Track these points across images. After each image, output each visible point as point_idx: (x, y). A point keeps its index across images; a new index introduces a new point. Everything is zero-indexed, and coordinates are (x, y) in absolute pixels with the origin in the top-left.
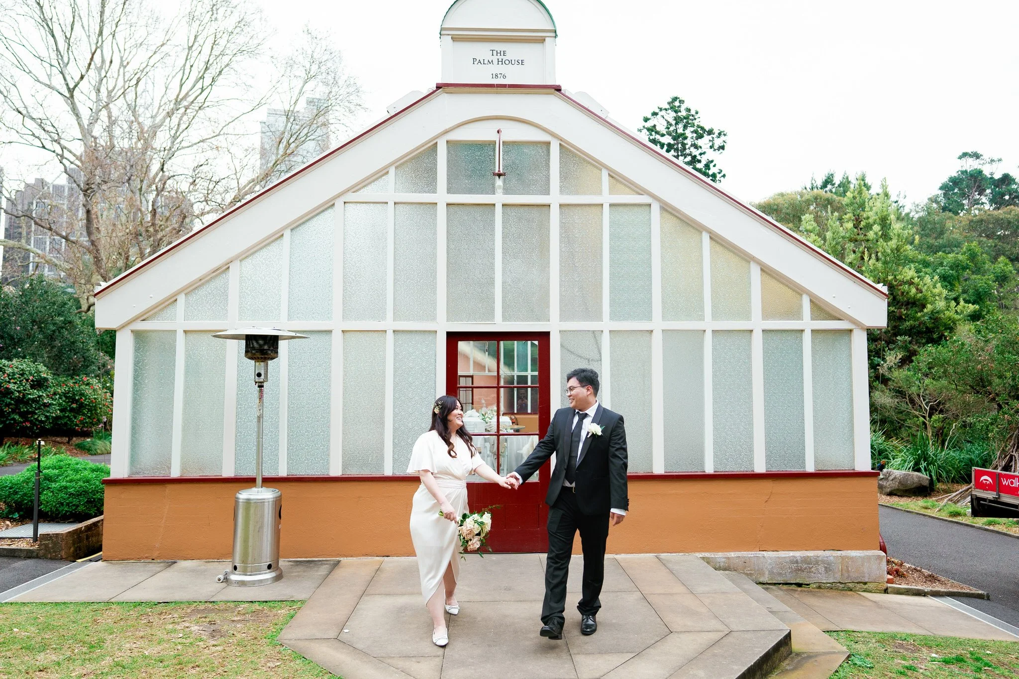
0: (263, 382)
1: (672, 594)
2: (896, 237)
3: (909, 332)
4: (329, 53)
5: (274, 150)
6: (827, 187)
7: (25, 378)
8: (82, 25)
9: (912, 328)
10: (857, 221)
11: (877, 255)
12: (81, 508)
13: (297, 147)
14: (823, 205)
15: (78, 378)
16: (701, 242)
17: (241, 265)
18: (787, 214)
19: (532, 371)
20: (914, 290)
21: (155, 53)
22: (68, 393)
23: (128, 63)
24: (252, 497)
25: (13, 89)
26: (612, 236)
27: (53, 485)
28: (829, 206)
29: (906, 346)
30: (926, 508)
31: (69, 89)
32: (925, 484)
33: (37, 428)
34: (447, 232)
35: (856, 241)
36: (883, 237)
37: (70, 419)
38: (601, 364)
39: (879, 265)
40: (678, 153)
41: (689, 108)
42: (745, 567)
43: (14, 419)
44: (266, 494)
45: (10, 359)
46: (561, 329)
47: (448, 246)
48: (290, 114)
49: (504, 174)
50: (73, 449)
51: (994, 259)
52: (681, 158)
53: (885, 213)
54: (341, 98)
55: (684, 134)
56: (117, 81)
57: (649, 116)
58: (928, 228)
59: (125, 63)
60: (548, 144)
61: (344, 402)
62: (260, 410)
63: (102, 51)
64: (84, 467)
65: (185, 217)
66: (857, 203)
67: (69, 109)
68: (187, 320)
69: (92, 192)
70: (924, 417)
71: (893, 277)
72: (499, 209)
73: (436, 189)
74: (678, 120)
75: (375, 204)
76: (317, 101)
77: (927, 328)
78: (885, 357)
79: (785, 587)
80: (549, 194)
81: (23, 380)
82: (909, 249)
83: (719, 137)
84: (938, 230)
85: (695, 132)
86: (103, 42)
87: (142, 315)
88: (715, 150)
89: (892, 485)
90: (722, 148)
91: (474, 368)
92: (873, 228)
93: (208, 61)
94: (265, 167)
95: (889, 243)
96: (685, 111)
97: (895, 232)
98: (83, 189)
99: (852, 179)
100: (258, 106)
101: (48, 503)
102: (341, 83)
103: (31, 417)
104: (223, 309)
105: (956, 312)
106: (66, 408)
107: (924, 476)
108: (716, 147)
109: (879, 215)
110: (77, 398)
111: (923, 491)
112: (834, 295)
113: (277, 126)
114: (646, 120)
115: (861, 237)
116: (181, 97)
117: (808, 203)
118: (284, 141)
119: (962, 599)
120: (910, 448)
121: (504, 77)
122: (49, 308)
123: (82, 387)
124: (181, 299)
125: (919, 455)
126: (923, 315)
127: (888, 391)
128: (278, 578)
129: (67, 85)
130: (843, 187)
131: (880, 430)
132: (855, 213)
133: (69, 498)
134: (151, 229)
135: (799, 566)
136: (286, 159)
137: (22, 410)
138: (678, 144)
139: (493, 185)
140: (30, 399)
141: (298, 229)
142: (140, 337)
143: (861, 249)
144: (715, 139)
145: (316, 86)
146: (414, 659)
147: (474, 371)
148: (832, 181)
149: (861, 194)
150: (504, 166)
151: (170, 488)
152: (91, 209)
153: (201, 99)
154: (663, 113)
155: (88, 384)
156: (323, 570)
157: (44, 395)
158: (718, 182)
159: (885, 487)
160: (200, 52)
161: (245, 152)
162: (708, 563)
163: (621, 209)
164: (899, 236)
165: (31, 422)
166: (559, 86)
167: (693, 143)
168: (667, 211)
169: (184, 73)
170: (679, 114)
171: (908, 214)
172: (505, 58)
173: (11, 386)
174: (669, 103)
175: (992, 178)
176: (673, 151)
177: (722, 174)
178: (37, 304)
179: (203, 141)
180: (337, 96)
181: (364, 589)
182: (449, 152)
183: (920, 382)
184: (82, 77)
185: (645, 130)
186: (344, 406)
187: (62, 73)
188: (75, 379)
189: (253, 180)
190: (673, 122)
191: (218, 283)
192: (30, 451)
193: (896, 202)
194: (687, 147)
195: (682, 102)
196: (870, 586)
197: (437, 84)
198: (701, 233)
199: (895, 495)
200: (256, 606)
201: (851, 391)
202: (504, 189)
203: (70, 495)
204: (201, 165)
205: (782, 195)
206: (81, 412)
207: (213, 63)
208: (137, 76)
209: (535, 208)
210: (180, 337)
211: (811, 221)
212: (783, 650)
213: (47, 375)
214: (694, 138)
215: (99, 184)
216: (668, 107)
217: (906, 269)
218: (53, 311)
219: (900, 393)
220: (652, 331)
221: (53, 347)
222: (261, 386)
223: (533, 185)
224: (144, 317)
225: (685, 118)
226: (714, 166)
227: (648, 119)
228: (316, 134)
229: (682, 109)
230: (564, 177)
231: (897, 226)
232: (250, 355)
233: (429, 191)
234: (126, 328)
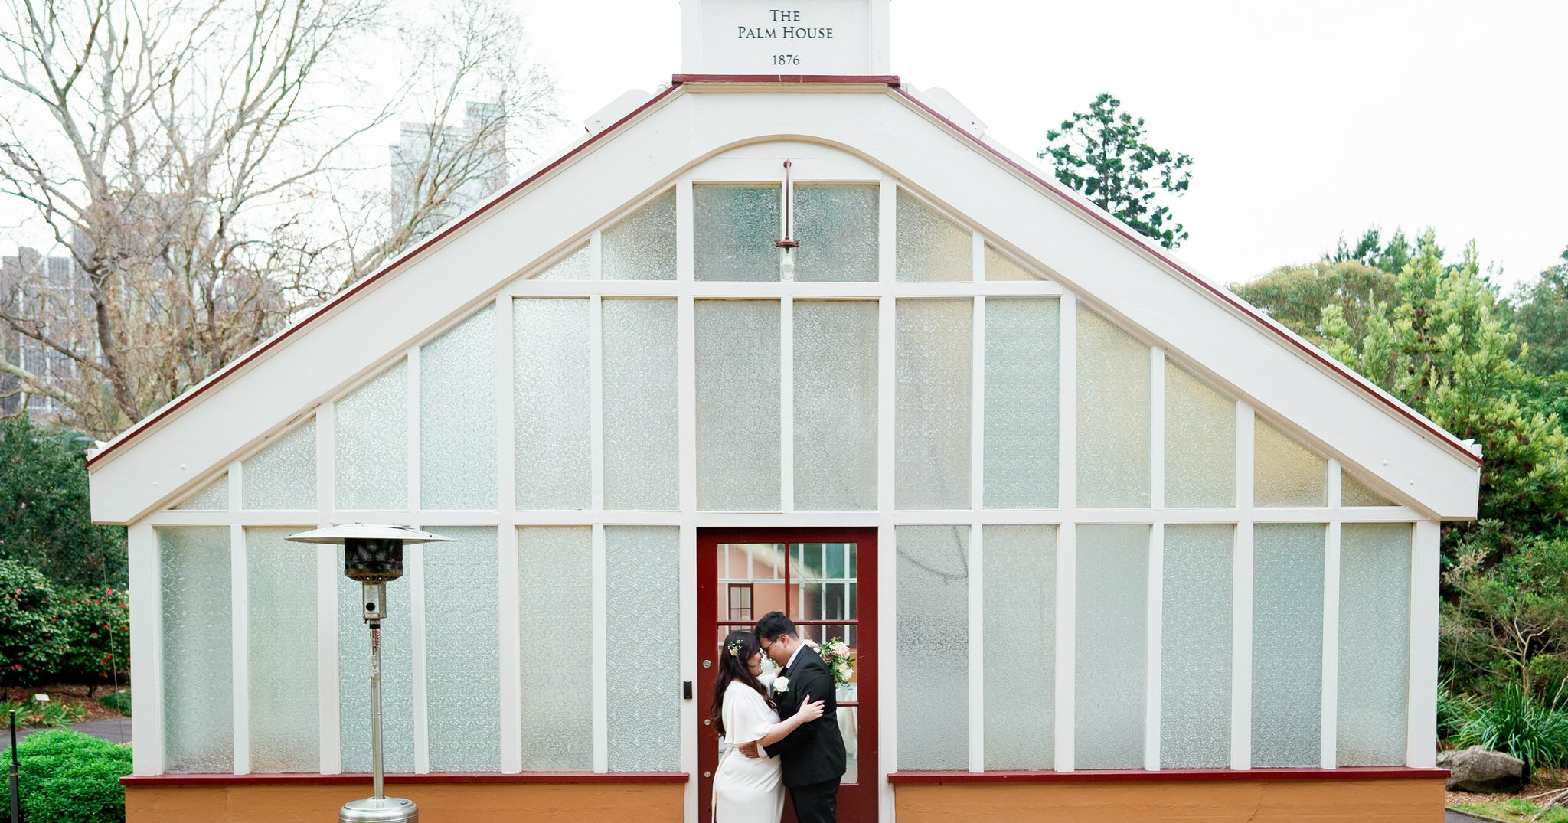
0: (378, 619)
2: (1488, 346)
3: (1501, 512)
4: (498, 20)
5: (411, 195)
6: (1365, 255)
7: (8, 593)
9: (1507, 504)
10: (1420, 315)
11: (1451, 378)
13: (450, 190)
14: (1358, 287)
15: (97, 589)
16: (1150, 366)
17: (336, 411)
18: (1295, 303)
19: (851, 577)
20: (1513, 440)
21: (200, 24)
22: (83, 615)
23: (155, 43)
24: (367, 815)
26: (990, 356)
27: (46, 783)
28: (1371, 291)
29: (1494, 536)
30: (1517, 814)
31: (57, 90)
32: (1516, 773)
33: (35, 674)
34: (696, 349)
35: (1416, 352)
36: (1465, 345)
37: (90, 659)
38: (967, 584)
39: (1455, 394)
40: (1106, 195)
41: (1127, 113)
44: (390, 812)
46: (898, 523)
47: (697, 375)
48: (435, 131)
49: (796, 245)
50: (97, 706)
52: (1111, 205)
53: (1470, 303)
54: (522, 103)
55: (1118, 161)
56: (138, 76)
57: (1058, 129)
58: (1540, 327)
59: (150, 44)
60: (876, 186)
61: (521, 649)
62: (375, 667)
63: (109, 22)
64: (96, 751)
65: (263, 316)
66: (1420, 285)
67: (59, 125)
68: (247, 508)
69: (104, 273)
70: (1518, 658)
71: (1478, 416)
72: (787, 308)
73: (674, 271)
74: (1107, 136)
75: (566, 301)
76: (481, 107)
77: (1532, 504)
78: (1457, 555)
80: (876, 279)
81: (4, 596)
82: (1509, 367)
83: (1178, 167)
84: (1559, 330)
85: (1138, 157)
86: (109, 4)
87: (170, 500)
88: (1171, 190)
89: (1459, 773)
90: (1184, 185)
91: (754, 572)
92: (1448, 330)
93: (293, 37)
94: (397, 227)
95: (1474, 357)
96: (1119, 121)
97: (1487, 336)
98: (89, 267)
99: (1411, 241)
100: (380, 119)
101: (38, 812)
102: (521, 75)
103: (24, 656)
104: (307, 488)
106: (82, 640)
107: (1514, 759)
108: (1173, 183)
109: (1460, 307)
110: (98, 623)
111: (1511, 784)
112: (1385, 462)
113: (414, 153)
114: (1052, 136)
115: (1426, 345)
116: (249, 102)
117: (1333, 283)
118: (428, 179)
120: (1493, 711)
121: (796, 61)
122: (43, 474)
123: (105, 605)
124: (236, 470)
125: (1506, 723)
126: (1527, 484)
127: (1459, 615)
129: (54, 83)
130: (1394, 255)
132: (1417, 302)
133: (72, 804)
134: (208, 336)
136: (433, 211)
137: (7, 645)
138: (1106, 178)
139: (777, 263)
140: (18, 626)
141: (433, 346)
142: (169, 536)
143: (1424, 368)
144: (1173, 170)
145: (479, 82)
147: (755, 575)
148: (1375, 243)
149: (1430, 268)
150: (797, 229)
151: (233, 792)
152: (104, 302)
153: (283, 106)
154: (1082, 123)
155: (115, 600)
157: (42, 620)
158: (1174, 246)
160: (278, 21)
161: (362, 201)
163: (1006, 306)
164: (1493, 343)
165: (24, 664)
166: (896, 78)
167: (1133, 177)
168: (1087, 309)
169: (251, 60)
170: (1111, 125)
171: (1505, 303)
172: (797, 25)
174: (1093, 106)
176: (1097, 193)
177: (1182, 233)
178: (20, 468)
179: (289, 181)
180: (515, 100)
182: (697, 203)
183: (1516, 600)
184: (78, 69)
185: (1051, 155)
186: (523, 655)
187: (43, 61)
188: (94, 592)
189: (377, 250)
190: (1100, 141)
191: (298, 443)
192: (25, 710)
193: (1486, 280)
194: (1123, 184)
195: (1115, 103)
197: (674, 76)
198: (1149, 348)
199: (1464, 790)
201: (1407, 630)
202: (796, 271)
203: (74, 799)
204: (287, 225)
205: (1287, 270)
206: (106, 646)
207: (300, 41)
208: (172, 67)
209: (853, 307)
210: (237, 538)
211: (1337, 317)
213: (45, 586)
214: (1136, 169)
215: (114, 259)
216: (1090, 112)
217: (1501, 402)
218: (49, 479)
219: (1479, 617)
220: (1057, 526)
221: (54, 539)
222: (374, 627)
223: (849, 263)
224: (173, 503)
225: (1120, 132)
226: (1169, 218)
227: (1057, 135)
228: (482, 167)
229: (1116, 116)
230: (905, 248)
231: (1490, 327)
232: (353, 571)
233: (662, 277)
234: (144, 522)
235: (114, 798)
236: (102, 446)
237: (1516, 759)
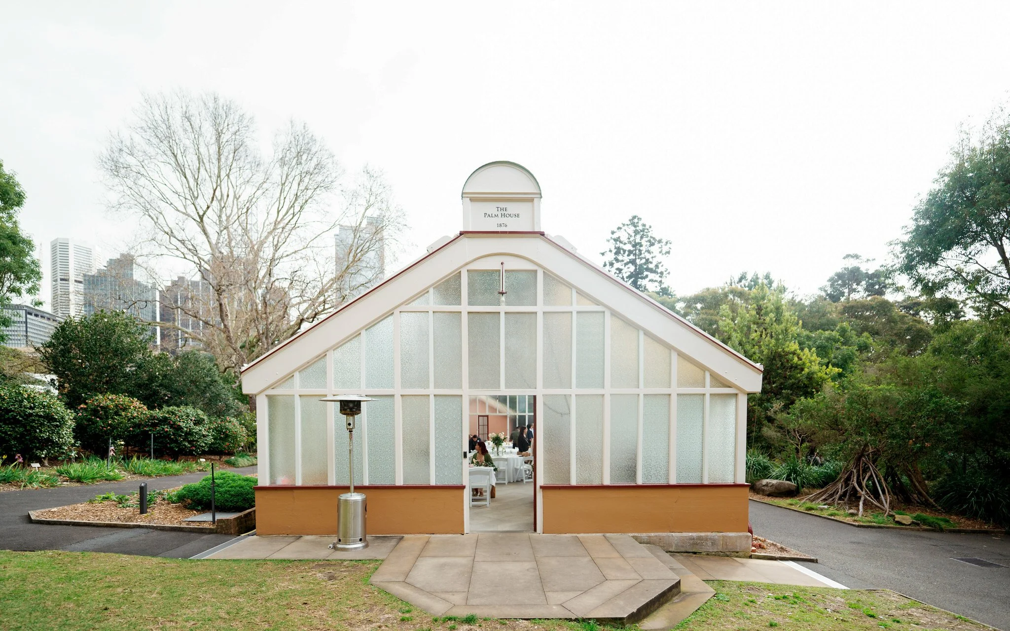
0: (352, 429)
1: (610, 558)
2: (786, 321)
3: (791, 387)
4: (382, 187)
5: (346, 258)
6: (742, 282)
7: (190, 419)
8: (205, 169)
9: (793, 384)
10: (759, 309)
11: (771, 334)
12: (239, 504)
13: (362, 255)
17: (334, 353)
19: (529, 412)
20: (796, 359)
21: (259, 188)
22: (218, 428)
23: (239, 196)
24: (348, 498)
25: (161, 217)
26: (579, 333)
27: (222, 490)
29: (788, 397)
30: (791, 505)
31: (199, 216)
32: (793, 489)
33: (200, 451)
34: (469, 331)
36: (776, 321)
37: (220, 445)
38: (570, 417)
39: (772, 341)
40: (635, 257)
41: (644, 223)
42: (660, 542)
43: (185, 445)
44: (357, 497)
45: (178, 406)
46: (544, 394)
47: (469, 340)
48: (357, 232)
49: (506, 293)
51: (859, 334)
53: (779, 305)
54: (392, 220)
55: (640, 243)
56: (232, 209)
57: (615, 230)
58: (813, 312)
59: (238, 197)
60: (536, 271)
61: (404, 440)
62: (350, 445)
63: (221, 188)
66: (760, 297)
67: (199, 230)
68: (301, 388)
70: (797, 445)
71: (782, 349)
72: (502, 315)
73: (460, 302)
74: (636, 232)
75: (420, 313)
77: (804, 384)
78: (773, 404)
79: (685, 554)
80: (536, 305)
81: (188, 420)
82: (795, 330)
83: (666, 245)
84: (821, 313)
85: (649, 241)
86: (221, 182)
88: (663, 254)
89: (770, 490)
90: (668, 253)
92: (770, 315)
93: (297, 194)
94: (340, 271)
95: (780, 326)
96: (641, 226)
97: (785, 318)
98: (216, 289)
99: (761, 276)
100: (333, 226)
101: (219, 500)
102: (392, 209)
103: (196, 444)
104: (324, 381)
105: (826, 374)
106: (217, 438)
107: (793, 483)
108: (664, 252)
109: (775, 306)
110: (224, 431)
111: (791, 493)
112: (727, 371)
113: (347, 240)
114: (613, 233)
115: (761, 321)
116: (279, 219)
117: (728, 293)
118: (353, 252)
119: (799, 562)
120: (785, 465)
121: (506, 226)
122: (201, 372)
124: (297, 374)
125: (791, 470)
126: (802, 376)
128: (366, 546)
129: (198, 213)
130: (753, 282)
131: (766, 453)
132: (758, 304)
133: (231, 498)
135: (695, 542)
137: (189, 439)
138: (636, 250)
139: (499, 299)
140: (194, 432)
141: (370, 329)
142: (270, 398)
143: (761, 330)
144: (663, 246)
145: (374, 211)
146: (451, 593)
147: (489, 412)
148: (746, 277)
149: (764, 290)
150: (506, 287)
151: (296, 492)
153: (293, 221)
154: (626, 227)
155: (230, 422)
156: (393, 542)
157: (203, 430)
159: (766, 491)
160: (290, 188)
161: (326, 260)
162: (636, 540)
163: (584, 315)
164: (788, 320)
165: (195, 447)
166: (543, 232)
167: (647, 249)
168: (615, 316)
169: (280, 203)
170: (638, 228)
172: (506, 213)
173: (181, 424)
174: (630, 220)
175: (867, 273)
176: (632, 255)
177: (667, 272)
178: (192, 369)
179: (296, 252)
180: (390, 219)
181: (419, 553)
182: (469, 277)
183: (795, 422)
184: (208, 207)
185: (612, 241)
186: (403, 442)
187: (193, 204)
188: (222, 419)
189: (332, 280)
190: (633, 234)
191: (320, 364)
192: (196, 465)
193: (792, 293)
194: (643, 252)
195: (639, 219)
196: (741, 554)
197: (460, 232)
198: (639, 331)
199: (772, 496)
200: (354, 562)
202: (506, 302)
203: (232, 496)
204: (296, 271)
205: (708, 289)
206: (227, 440)
207: (300, 195)
208: (247, 206)
209: (527, 315)
210: (297, 399)
212: (674, 591)
213: (204, 417)
214: (648, 246)
215: (227, 286)
216: (629, 223)
217: (792, 344)
218: (203, 374)
219: (781, 427)
220: (604, 395)
221: (205, 398)
222: (351, 431)
223: (526, 299)
224: (272, 386)
225: (641, 231)
226: (662, 266)
227: (615, 232)
228: (375, 246)
229: (640, 224)
230: (546, 294)
231: (787, 314)
232: (343, 412)
233: (456, 304)
234: (262, 393)
235: (247, 495)
236: (246, 366)
237: (793, 484)
